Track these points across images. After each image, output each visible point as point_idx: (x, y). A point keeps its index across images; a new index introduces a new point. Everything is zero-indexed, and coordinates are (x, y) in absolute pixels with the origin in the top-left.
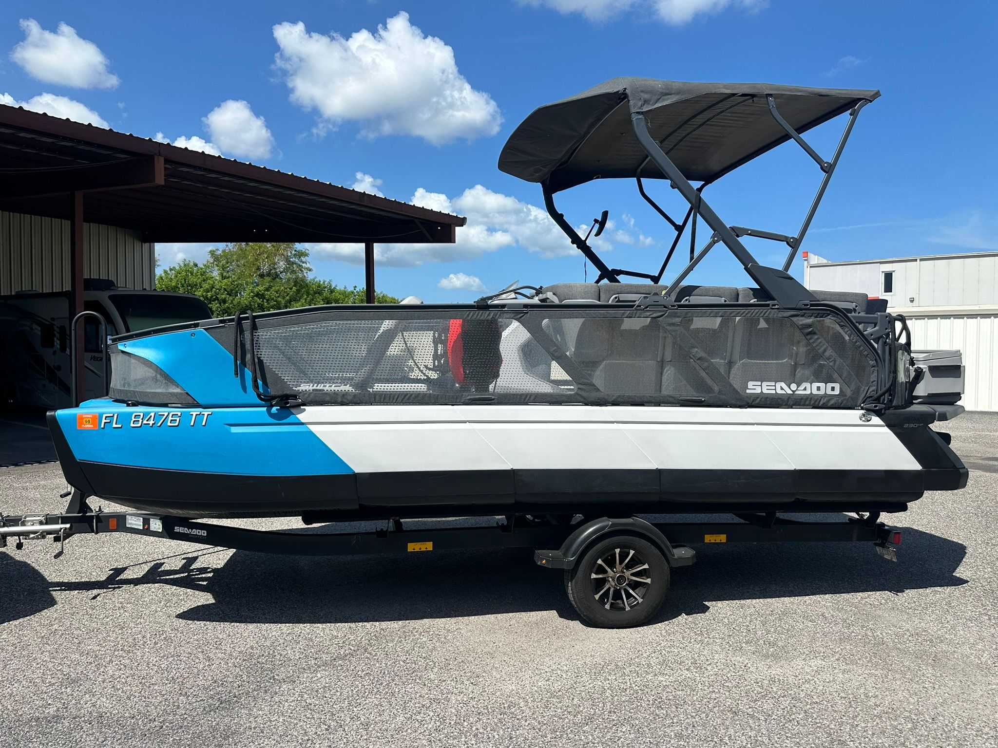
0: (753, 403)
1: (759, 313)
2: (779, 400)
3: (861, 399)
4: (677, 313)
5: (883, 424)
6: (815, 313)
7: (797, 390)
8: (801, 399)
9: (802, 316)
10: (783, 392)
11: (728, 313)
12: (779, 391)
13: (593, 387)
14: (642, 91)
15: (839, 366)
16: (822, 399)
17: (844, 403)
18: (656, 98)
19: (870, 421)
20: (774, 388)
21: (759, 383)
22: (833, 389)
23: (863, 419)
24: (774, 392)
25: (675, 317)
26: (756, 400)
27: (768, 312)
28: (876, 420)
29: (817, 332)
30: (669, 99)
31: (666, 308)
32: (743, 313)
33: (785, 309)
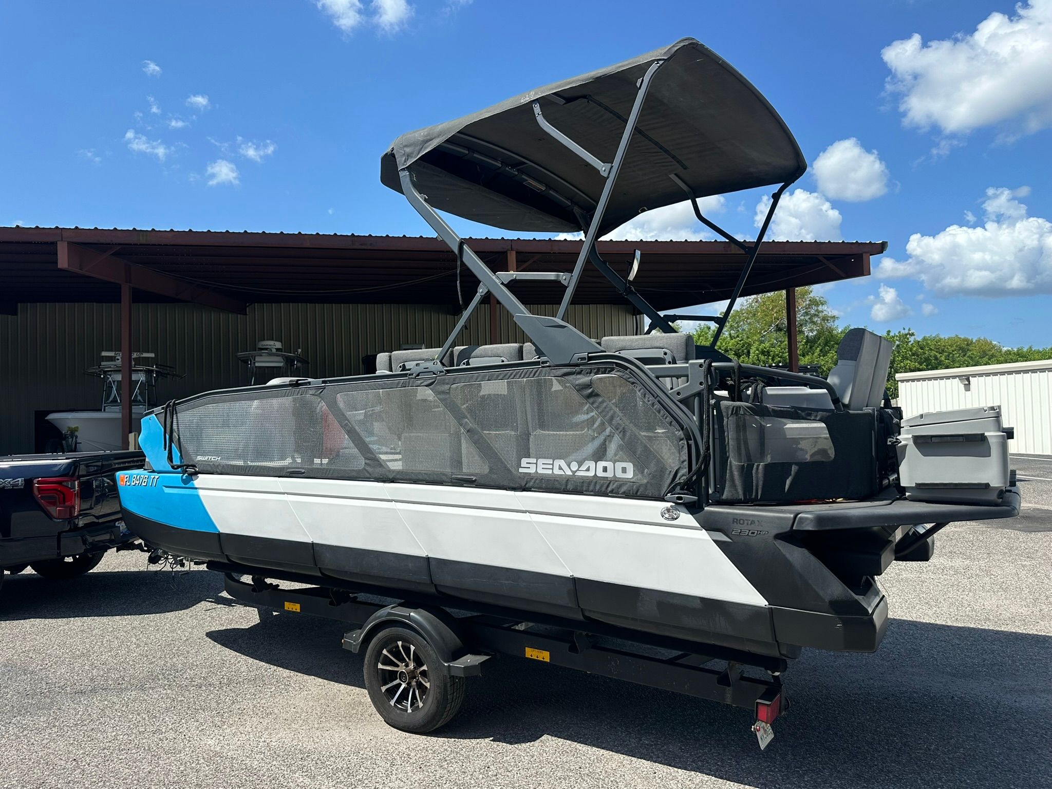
0: (527, 486)
1: (528, 373)
2: (556, 483)
3: (666, 485)
4: (444, 380)
5: (698, 525)
6: (594, 369)
7: (578, 470)
8: (583, 482)
9: (580, 373)
10: (561, 472)
11: (495, 376)
12: (557, 472)
13: (376, 462)
14: (406, 146)
15: (630, 438)
16: (611, 484)
17: (640, 490)
18: (418, 148)
19: (676, 519)
20: (551, 467)
21: (534, 461)
22: (624, 470)
23: (667, 516)
24: (550, 472)
25: (444, 384)
26: (530, 481)
27: (538, 372)
28: (686, 518)
29: (600, 392)
30: (430, 145)
31: (436, 374)
32: (511, 374)
33: (557, 366)
